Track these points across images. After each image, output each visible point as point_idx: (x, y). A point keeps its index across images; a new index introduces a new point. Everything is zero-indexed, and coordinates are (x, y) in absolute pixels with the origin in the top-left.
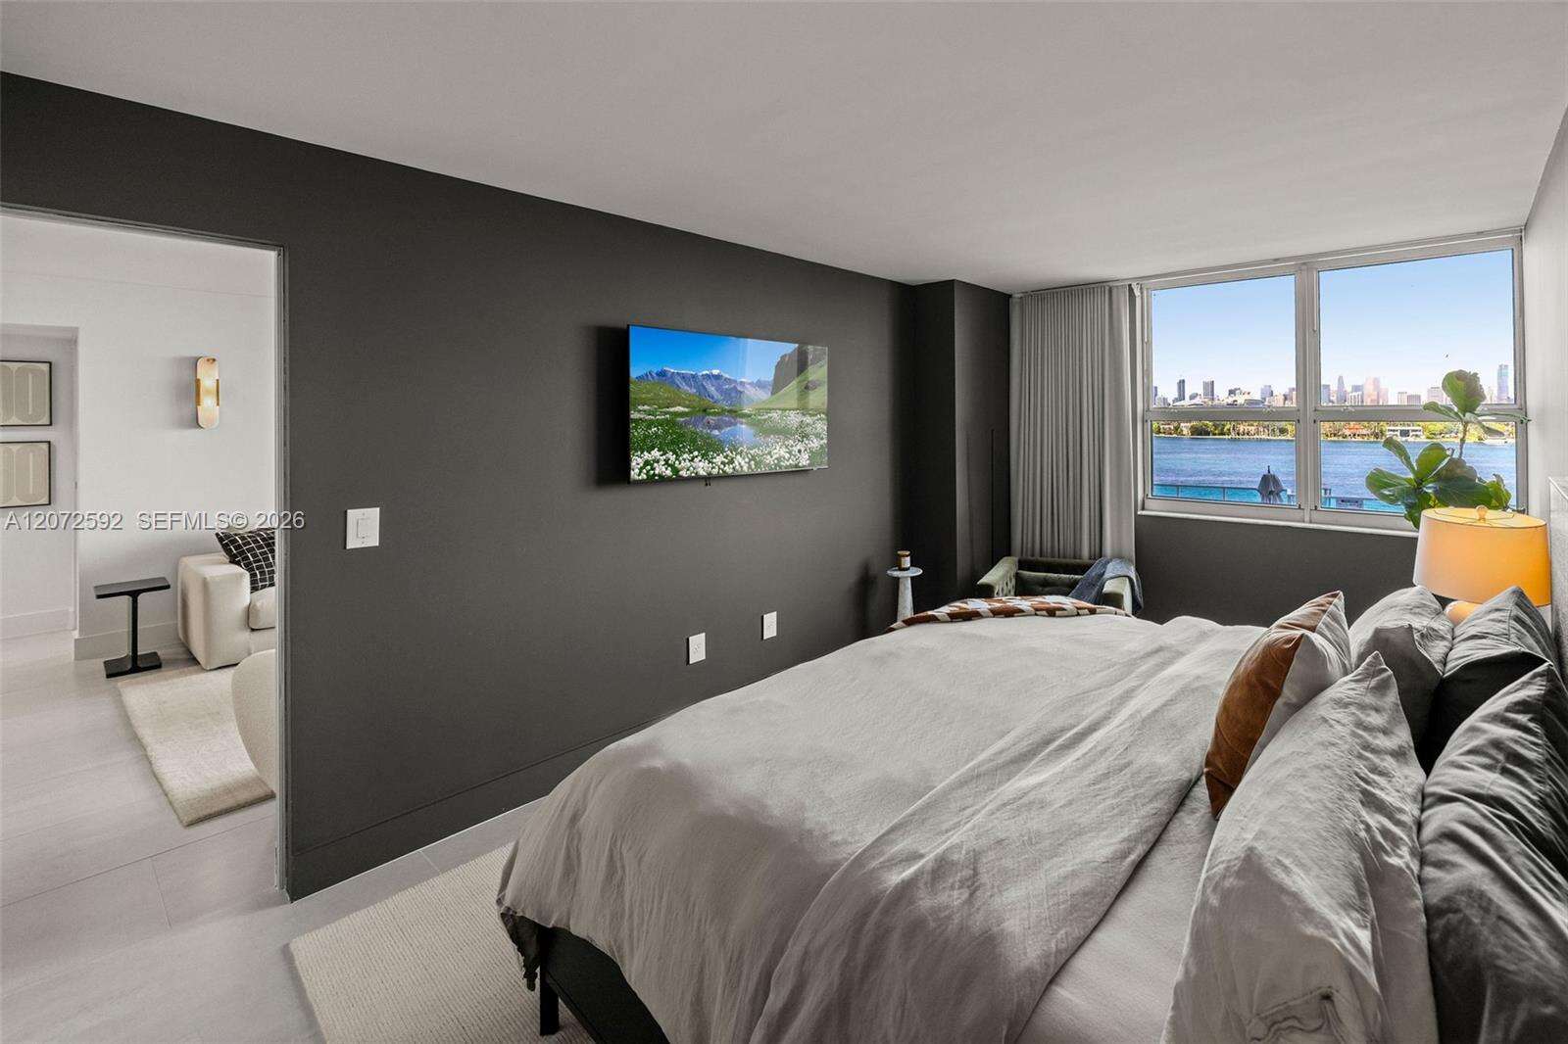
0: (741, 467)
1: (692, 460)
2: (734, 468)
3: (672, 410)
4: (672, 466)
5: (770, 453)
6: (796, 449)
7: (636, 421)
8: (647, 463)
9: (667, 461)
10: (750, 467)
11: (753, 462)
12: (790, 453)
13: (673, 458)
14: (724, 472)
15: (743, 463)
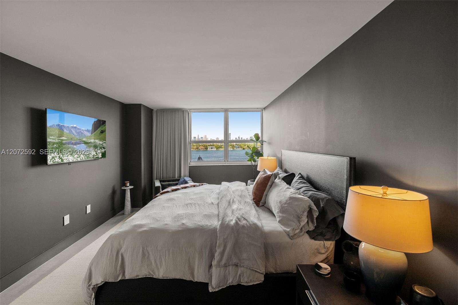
0: (83, 158)
1: (67, 156)
2: (80, 159)
3: (61, 138)
4: (61, 158)
5: (91, 154)
6: (98, 152)
7: (50, 142)
8: (53, 158)
9: (59, 157)
10: (85, 158)
11: (86, 157)
12: (96, 153)
13: (61, 156)
14: (78, 160)
15: (83, 157)
